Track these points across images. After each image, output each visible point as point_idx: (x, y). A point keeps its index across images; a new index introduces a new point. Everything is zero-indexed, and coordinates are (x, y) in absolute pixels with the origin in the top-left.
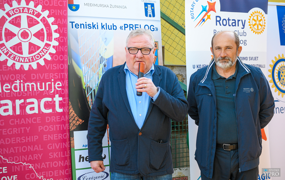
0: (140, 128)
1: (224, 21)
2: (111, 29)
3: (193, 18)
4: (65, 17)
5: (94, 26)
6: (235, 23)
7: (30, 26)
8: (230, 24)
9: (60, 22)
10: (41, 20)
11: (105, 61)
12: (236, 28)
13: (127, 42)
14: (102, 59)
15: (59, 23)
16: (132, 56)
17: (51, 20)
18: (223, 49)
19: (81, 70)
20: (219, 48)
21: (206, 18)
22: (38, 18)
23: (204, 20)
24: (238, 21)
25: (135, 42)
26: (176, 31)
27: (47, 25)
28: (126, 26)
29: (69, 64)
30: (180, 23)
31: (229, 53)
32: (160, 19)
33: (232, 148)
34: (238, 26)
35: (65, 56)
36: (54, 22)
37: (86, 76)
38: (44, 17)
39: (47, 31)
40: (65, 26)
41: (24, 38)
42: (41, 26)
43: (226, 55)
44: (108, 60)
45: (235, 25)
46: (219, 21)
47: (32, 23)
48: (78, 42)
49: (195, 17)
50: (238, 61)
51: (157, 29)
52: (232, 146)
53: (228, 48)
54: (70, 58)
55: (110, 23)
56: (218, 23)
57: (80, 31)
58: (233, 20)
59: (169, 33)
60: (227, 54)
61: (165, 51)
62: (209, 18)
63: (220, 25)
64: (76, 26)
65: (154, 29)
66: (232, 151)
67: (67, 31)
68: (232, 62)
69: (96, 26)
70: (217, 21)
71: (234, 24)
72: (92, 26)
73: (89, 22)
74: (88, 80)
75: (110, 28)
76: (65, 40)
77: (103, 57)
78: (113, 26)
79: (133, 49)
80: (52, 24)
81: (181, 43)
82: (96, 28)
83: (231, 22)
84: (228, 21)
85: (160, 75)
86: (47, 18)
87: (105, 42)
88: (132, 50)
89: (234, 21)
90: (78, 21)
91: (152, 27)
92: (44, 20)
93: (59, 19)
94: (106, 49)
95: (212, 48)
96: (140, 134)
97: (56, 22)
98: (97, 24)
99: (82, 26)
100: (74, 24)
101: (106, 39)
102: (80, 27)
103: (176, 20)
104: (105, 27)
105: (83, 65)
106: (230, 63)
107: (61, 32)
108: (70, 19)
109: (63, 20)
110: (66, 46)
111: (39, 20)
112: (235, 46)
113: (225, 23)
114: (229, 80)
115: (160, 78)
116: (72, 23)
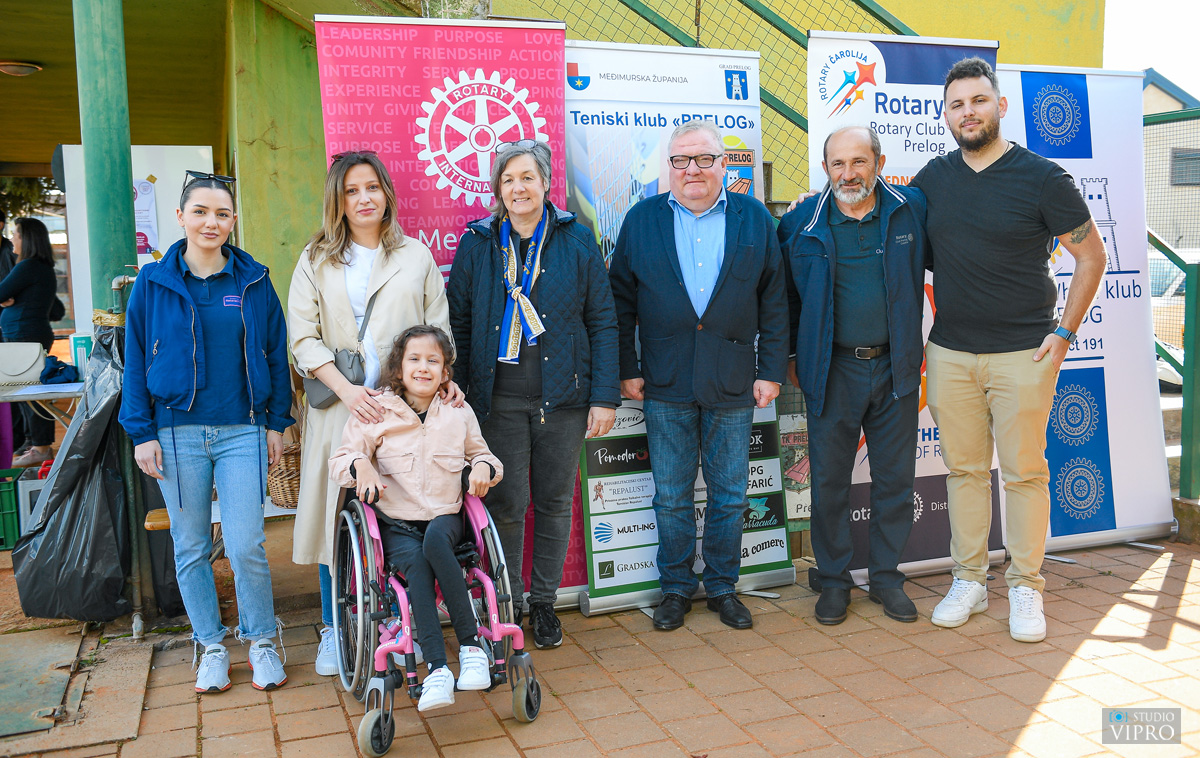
0: (700, 315)
1: (895, 104)
2: (655, 125)
3: (824, 97)
4: (560, 102)
5: (619, 120)
6: (919, 107)
7: (493, 120)
8: (909, 109)
9: (551, 112)
10: (513, 108)
11: (642, 189)
12: (921, 118)
13: (669, 148)
14: (635, 186)
15: (549, 114)
16: (679, 172)
17: (532, 108)
18: (847, 164)
19: (592, 208)
20: (840, 163)
21: (853, 97)
22: (508, 104)
23: (848, 103)
24: (927, 102)
25: (683, 146)
26: (789, 125)
27: (525, 118)
28: (686, 118)
29: (568, 195)
30: (798, 109)
31: (861, 170)
32: (758, 103)
33: (873, 355)
34: (926, 113)
35: (560, 178)
36: (538, 111)
37: (603, 219)
38: (519, 103)
39: (524, 130)
40: (560, 119)
41: (482, 144)
42: (512, 120)
43: (854, 176)
44: (649, 186)
45: (920, 112)
46: (883, 104)
47: (496, 114)
48: (586, 152)
49: (830, 96)
50: (879, 183)
51: (752, 125)
52: (874, 350)
53: (857, 161)
54: (572, 185)
55: (652, 114)
56: (880, 107)
57: (592, 129)
58: (913, 101)
59: (774, 131)
60: (858, 174)
61: (775, 174)
62: (860, 97)
63: (886, 112)
64: (582, 120)
65: (745, 123)
66: (873, 361)
67: (563, 130)
68: (867, 189)
69: (623, 120)
70: (878, 103)
71: (916, 110)
72: (615, 119)
73: (610, 111)
74: (608, 227)
75: (652, 123)
76: (561, 146)
77: (639, 181)
78: (660, 119)
79: (681, 158)
80: (535, 115)
81: (800, 150)
82: (624, 122)
83: (909, 106)
84: (902, 104)
85: (739, 212)
86: (524, 104)
87: (643, 150)
88: (678, 161)
89: (917, 104)
90: (588, 110)
91: (741, 120)
92: (519, 108)
93: (548, 106)
94: (643, 165)
95: (825, 163)
96: (700, 327)
97: (543, 112)
98: (625, 115)
99: (595, 119)
100: (579, 116)
101: (644, 144)
102: (590, 121)
103: (790, 102)
104: (642, 120)
105: (597, 197)
106: (863, 191)
107: (553, 131)
108: (569, 107)
109: (556, 106)
110: (562, 160)
111: (509, 107)
112: (871, 158)
113: (895, 108)
114: (865, 223)
115: (740, 219)
116: (575, 113)
